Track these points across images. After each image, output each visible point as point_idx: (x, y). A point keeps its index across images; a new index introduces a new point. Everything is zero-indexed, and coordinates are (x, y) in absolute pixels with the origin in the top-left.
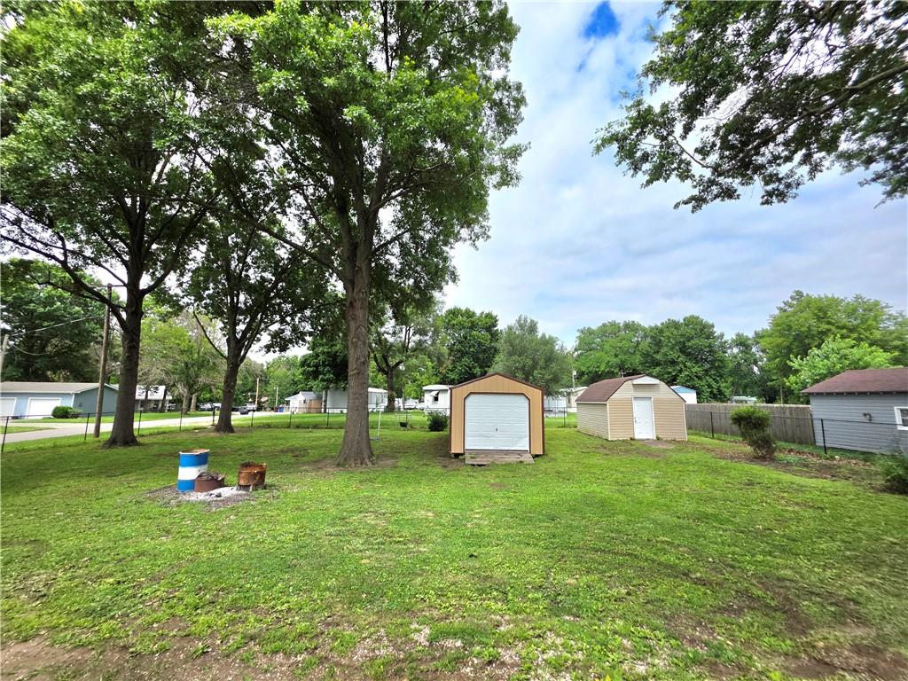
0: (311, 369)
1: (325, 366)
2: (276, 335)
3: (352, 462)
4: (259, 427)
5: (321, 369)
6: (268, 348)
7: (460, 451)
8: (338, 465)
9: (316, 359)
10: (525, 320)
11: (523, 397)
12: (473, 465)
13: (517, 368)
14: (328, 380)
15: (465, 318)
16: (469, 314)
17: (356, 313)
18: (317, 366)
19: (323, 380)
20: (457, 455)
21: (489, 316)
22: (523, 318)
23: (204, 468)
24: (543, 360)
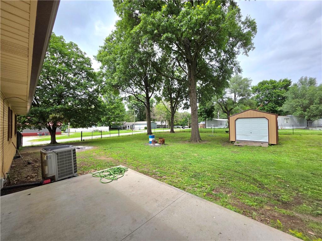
0: (199, 114)
1: (203, 112)
2: (186, 104)
3: (193, 141)
4: (182, 132)
5: (202, 114)
6: (184, 108)
7: (234, 140)
8: (189, 142)
9: (201, 110)
10: (306, 79)
11: (265, 119)
12: (236, 145)
13: (297, 105)
14: (205, 117)
15: (270, 85)
16: (272, 82)
17: (192, 94)
18: (201, 113)
19: (203, 117)
20: (232, 142)
21: (285, 81)
22: (304, 78)
23: (154, 139)
24: (317, 99)
